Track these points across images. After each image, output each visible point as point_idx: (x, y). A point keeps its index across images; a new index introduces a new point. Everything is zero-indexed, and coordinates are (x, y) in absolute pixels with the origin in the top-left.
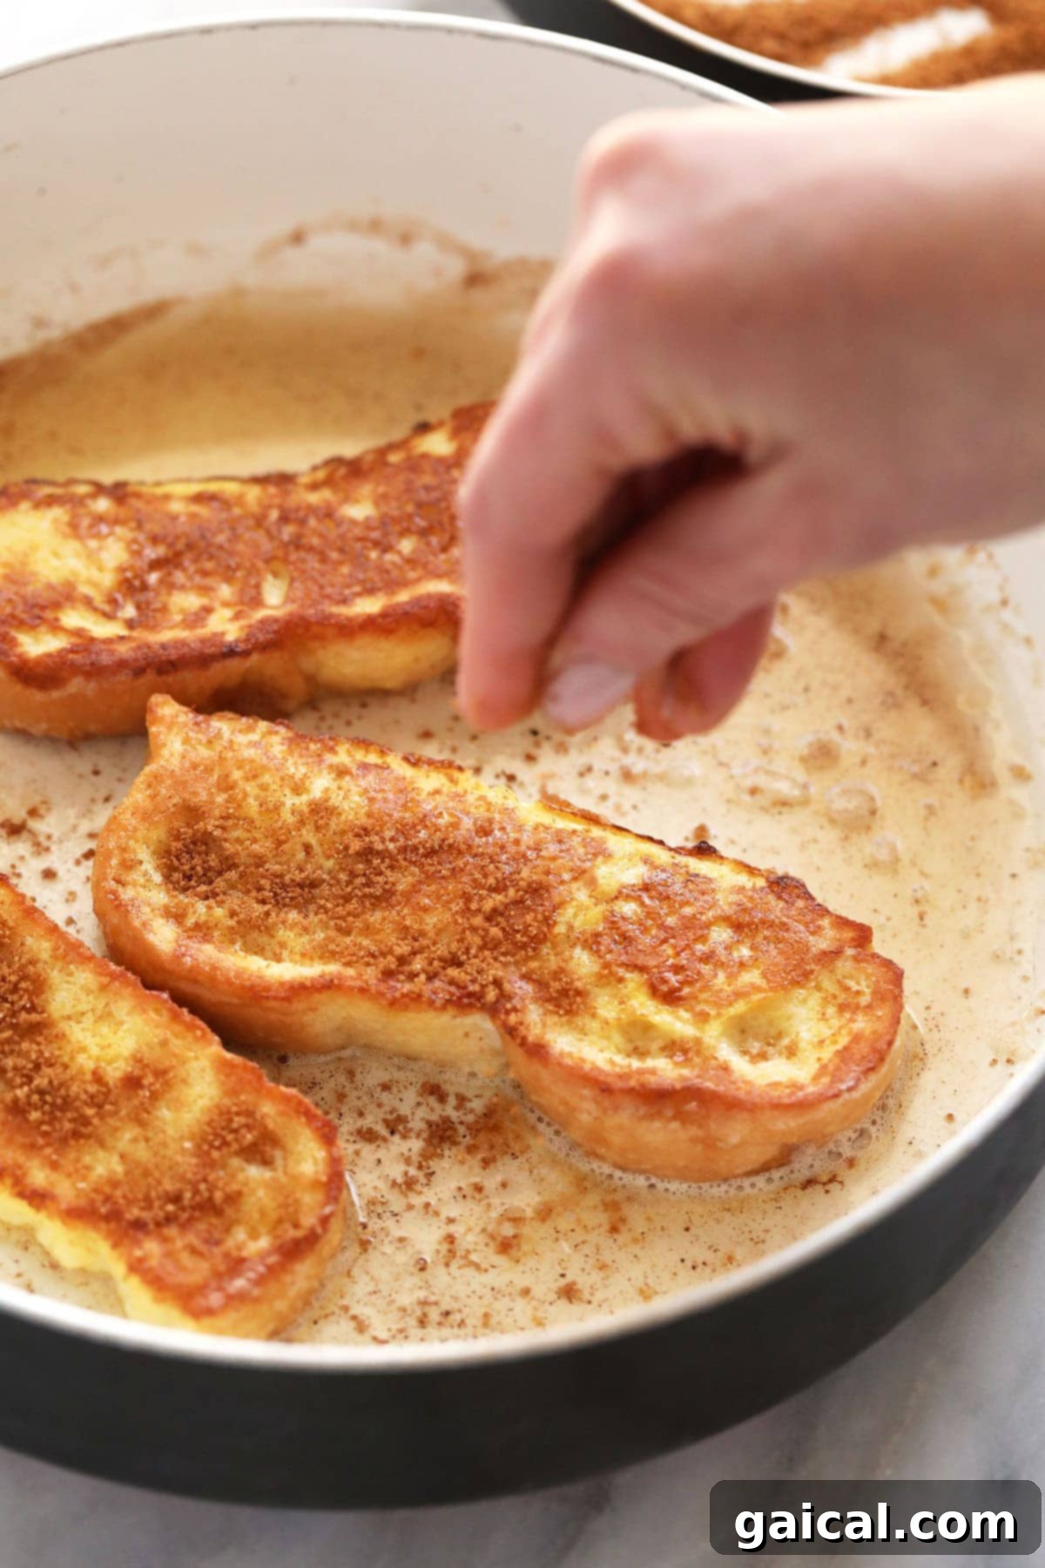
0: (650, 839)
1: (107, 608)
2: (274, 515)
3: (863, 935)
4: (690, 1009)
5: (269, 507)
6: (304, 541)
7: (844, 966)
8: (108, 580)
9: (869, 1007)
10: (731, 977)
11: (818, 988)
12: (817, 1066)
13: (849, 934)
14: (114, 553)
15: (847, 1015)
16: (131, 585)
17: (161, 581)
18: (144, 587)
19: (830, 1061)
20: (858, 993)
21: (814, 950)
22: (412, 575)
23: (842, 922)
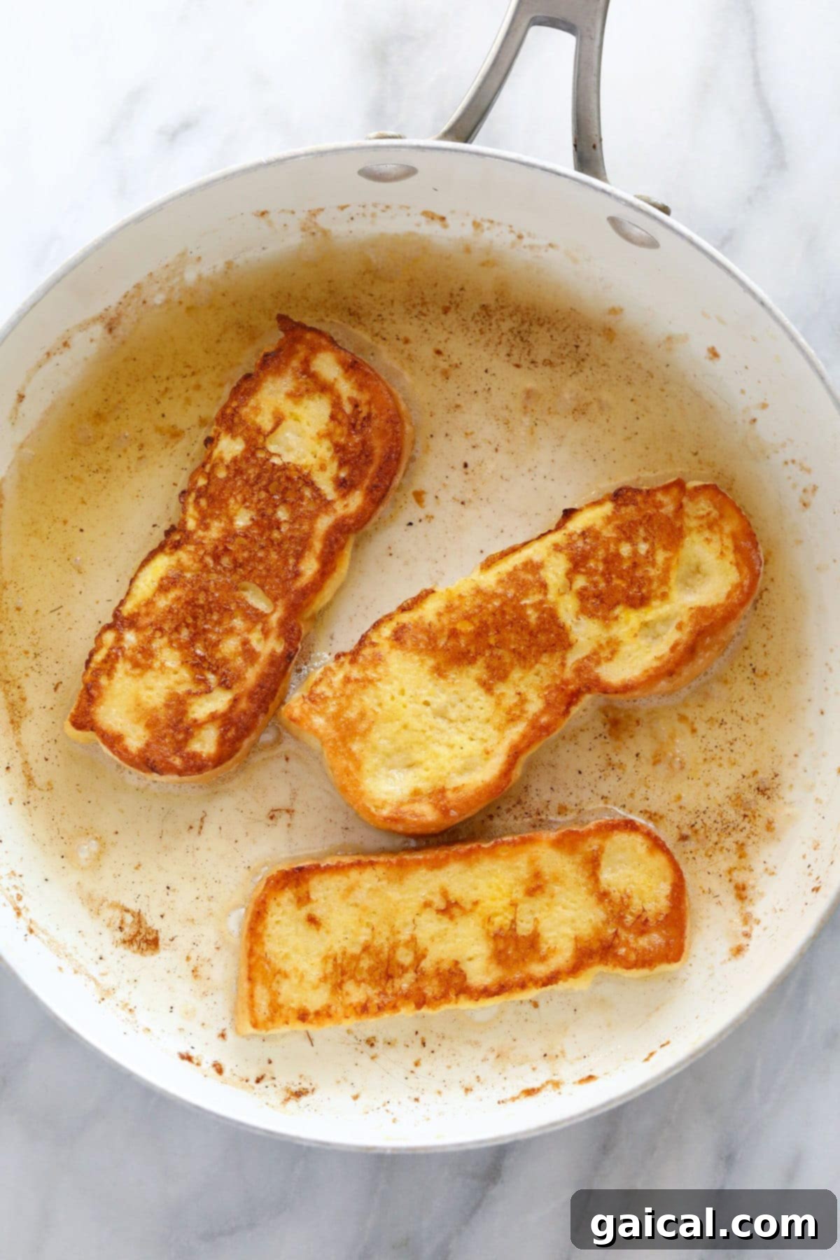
0: (543, 535)
1: (202, 687)
2: (209, 560)
3: (680, 484)
4: (656, 597)
5: (201, 560)
6: (241, 561)
7: (690, 508)
8: (185, 674)
9: (721, 516)
10: (653, 564)
11: (691, 530)
12: (734, 568)
13: (675, 491)
14: (170, 658)
15: (716, 529)
16: (198, 666)
17: (206, 648)
18: (203, 659)
19: (736, 559)
20: (709, 514)
21: (671, 515)
22: (305, 527)
23: (666, 489)
